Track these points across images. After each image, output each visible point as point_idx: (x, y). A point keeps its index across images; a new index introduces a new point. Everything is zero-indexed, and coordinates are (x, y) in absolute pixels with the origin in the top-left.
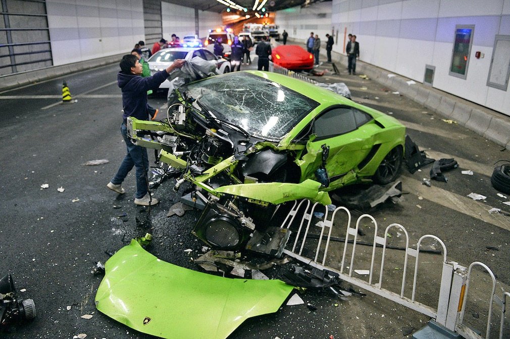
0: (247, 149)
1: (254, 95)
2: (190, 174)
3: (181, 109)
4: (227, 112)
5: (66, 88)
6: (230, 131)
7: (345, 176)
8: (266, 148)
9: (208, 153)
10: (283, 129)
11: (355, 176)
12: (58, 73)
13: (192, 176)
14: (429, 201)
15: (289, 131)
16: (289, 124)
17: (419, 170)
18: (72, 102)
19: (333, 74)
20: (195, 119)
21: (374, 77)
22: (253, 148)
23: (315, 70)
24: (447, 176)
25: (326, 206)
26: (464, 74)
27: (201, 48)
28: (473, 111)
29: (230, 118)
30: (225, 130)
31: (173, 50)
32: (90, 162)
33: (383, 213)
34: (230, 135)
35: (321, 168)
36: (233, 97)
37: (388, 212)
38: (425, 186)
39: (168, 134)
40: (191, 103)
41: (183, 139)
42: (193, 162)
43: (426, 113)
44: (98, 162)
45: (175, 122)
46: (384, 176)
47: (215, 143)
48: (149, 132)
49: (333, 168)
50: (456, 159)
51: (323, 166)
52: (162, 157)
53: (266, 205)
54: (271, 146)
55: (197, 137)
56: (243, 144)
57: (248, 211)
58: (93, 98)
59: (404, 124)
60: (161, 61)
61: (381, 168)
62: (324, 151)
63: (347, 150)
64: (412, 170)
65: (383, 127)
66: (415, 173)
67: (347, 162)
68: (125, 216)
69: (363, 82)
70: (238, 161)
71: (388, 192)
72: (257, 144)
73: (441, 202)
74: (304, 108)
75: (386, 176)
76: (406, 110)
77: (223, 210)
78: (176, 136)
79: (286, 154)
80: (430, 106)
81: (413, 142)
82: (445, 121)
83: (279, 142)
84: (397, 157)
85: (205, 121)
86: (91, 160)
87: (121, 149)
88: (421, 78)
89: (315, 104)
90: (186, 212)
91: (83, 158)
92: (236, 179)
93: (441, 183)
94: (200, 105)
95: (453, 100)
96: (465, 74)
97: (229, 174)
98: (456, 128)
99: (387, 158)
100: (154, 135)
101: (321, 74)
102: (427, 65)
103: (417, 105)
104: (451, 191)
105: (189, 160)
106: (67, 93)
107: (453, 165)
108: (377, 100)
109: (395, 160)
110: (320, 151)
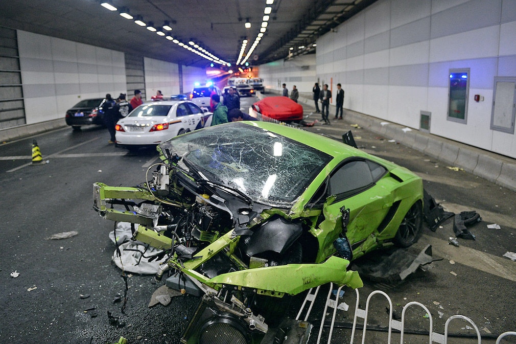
0: (251, 220)
1: (253, 149)
2: (177, 258)
3: (163, 170)
4: (221, 171)
5: (37, 148)
6: (226, 197)
7: (365, 242)
8: (274, 217)
9: (199, 226)
10: (293, 191)
11: (375, 240)
12: (31, 132)
13: (179, 261)
14: (463, 265)
15: (301, 192)
16: (300, 184)
17: (441, 227)
18: (43, 162)
19: (324, 124)
20: (181, 183)
21: (366, 126)
22: (258, 218)
23: (305, 121)
24: (473, 232)
25: (357, 290)
26: (463, 118)
27: (186, 101)
28: (480, 157)
29: (226, 180)
30: (221, 195)
31: (156, 103)
32: (55, 235)
33: (415, 285)
34: (227, 203)
35: (341, 237)
36: (228, 154)
37: (420, 283)
38: (452, 246)
39: (148, 202)
40: (176, 162)
41: (166, 207)
42: (180, 239)
43: (429, 160)
44: (65, 235)
45: (155, 187)
46: (405, 238)
47: (208, 214)
48: (123, 202)
49: (353, 234)
50: (478, 211)
51: (343, 234)
52: (138, 236)
53: (281, 297)
54: (281, 214)
55: (184, 204)
56: (244, 213)
57: (255, 303)
58: (68, 158)
59: (420, 176)
60: (143, 115)
61: (402, 227)
62: (343, 215)
63: (367, 210)
64: (433, 227)
65: (401, 181)
66: (437, 231)
67: (367, 225)
68: (94, 309)
69: (355, 131)
70: (239, 237)
71: (417, 259)
72: (262, 213)
73: (478, 266)
74: (315, 163)
75: (407, 237)
76: (406, 158)
77: (223, 308)
78: (157, 204)
79: (300, 224)
80: (431, 153)
81: (429, 194)
82: (450, 168)
83: (289, 209)
84: (417, 214)
85: (196, 186)
86: (57, 233)
87: (95, 217)
88: (417, 125)
89: (327, 158)
90: (172, 298)
91: (48, 230)
92: (238, 261)
93: (468, 242)
94: (187, 165)
95: (456, 147)
96: (465, 118)
97: (228, 254)
98: (464, 175)
99: (407, 216)
100: (128, 205)
101: (312, 124)
102: (421, 112)
103: (416, 152)
104: (484, 251)
105: (175, 236)
106: (37, 153)
107: (476, 219)
108: (373, 149)
109: (415, 217)
110: (339, 216)
